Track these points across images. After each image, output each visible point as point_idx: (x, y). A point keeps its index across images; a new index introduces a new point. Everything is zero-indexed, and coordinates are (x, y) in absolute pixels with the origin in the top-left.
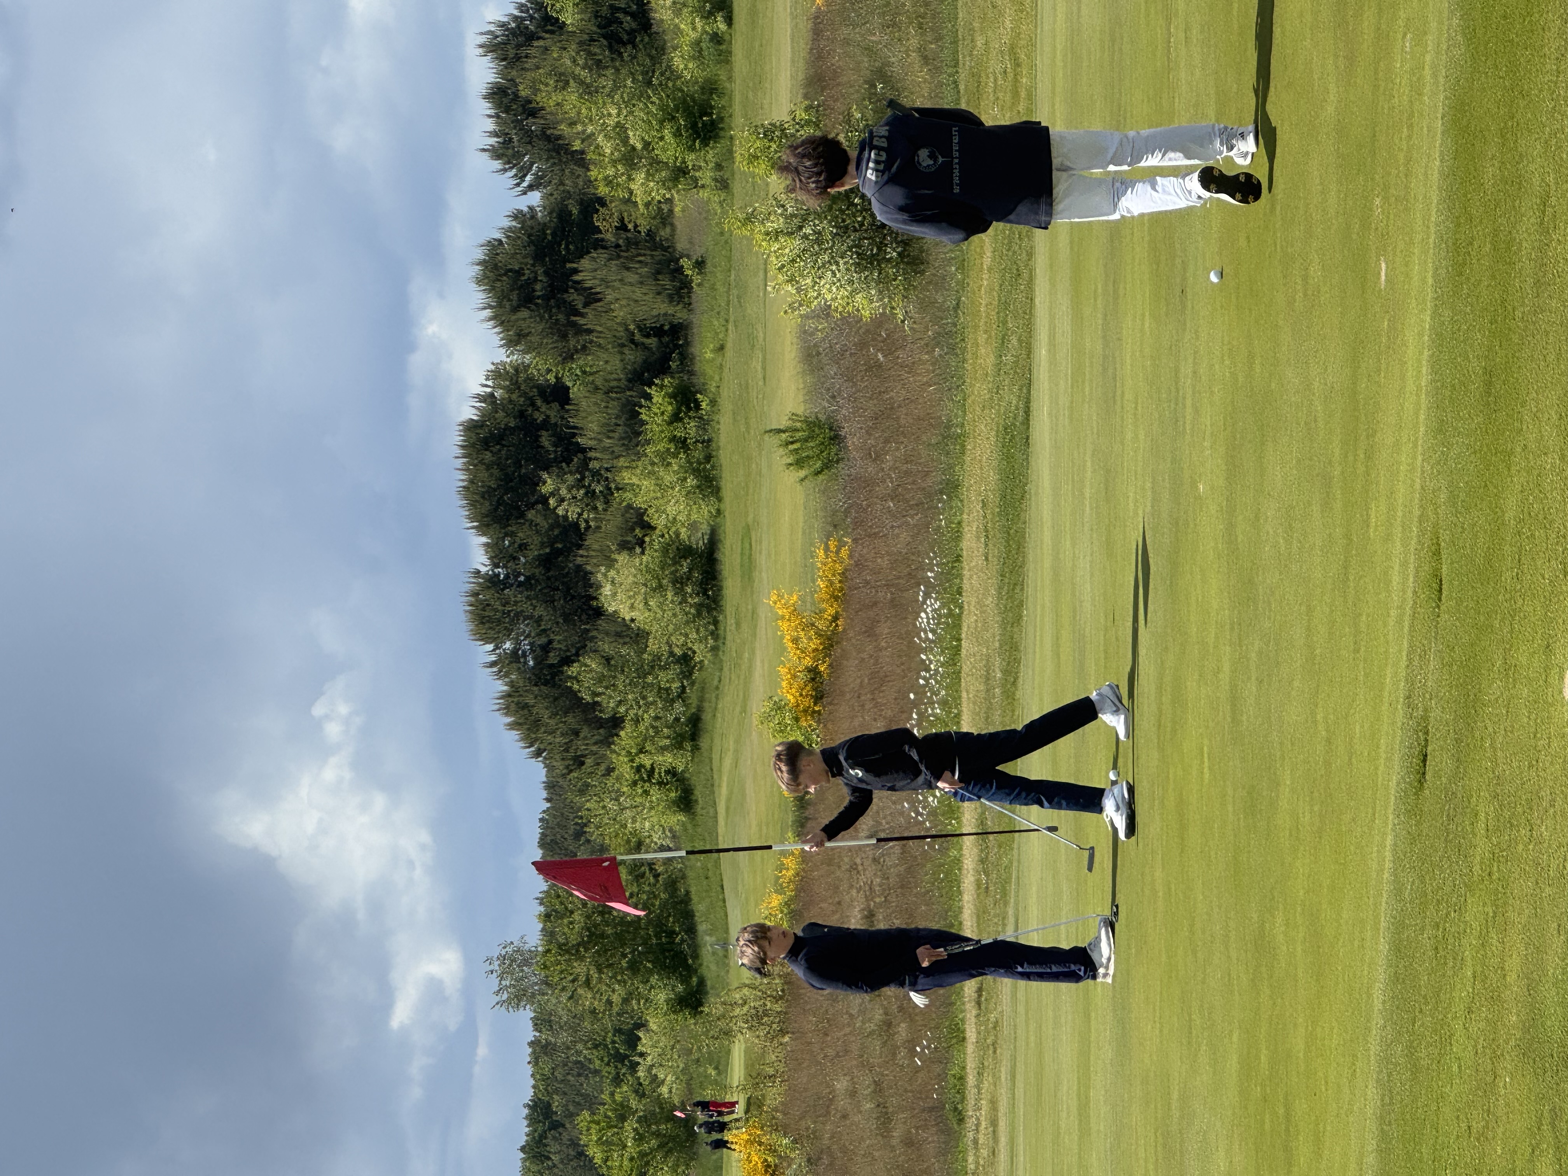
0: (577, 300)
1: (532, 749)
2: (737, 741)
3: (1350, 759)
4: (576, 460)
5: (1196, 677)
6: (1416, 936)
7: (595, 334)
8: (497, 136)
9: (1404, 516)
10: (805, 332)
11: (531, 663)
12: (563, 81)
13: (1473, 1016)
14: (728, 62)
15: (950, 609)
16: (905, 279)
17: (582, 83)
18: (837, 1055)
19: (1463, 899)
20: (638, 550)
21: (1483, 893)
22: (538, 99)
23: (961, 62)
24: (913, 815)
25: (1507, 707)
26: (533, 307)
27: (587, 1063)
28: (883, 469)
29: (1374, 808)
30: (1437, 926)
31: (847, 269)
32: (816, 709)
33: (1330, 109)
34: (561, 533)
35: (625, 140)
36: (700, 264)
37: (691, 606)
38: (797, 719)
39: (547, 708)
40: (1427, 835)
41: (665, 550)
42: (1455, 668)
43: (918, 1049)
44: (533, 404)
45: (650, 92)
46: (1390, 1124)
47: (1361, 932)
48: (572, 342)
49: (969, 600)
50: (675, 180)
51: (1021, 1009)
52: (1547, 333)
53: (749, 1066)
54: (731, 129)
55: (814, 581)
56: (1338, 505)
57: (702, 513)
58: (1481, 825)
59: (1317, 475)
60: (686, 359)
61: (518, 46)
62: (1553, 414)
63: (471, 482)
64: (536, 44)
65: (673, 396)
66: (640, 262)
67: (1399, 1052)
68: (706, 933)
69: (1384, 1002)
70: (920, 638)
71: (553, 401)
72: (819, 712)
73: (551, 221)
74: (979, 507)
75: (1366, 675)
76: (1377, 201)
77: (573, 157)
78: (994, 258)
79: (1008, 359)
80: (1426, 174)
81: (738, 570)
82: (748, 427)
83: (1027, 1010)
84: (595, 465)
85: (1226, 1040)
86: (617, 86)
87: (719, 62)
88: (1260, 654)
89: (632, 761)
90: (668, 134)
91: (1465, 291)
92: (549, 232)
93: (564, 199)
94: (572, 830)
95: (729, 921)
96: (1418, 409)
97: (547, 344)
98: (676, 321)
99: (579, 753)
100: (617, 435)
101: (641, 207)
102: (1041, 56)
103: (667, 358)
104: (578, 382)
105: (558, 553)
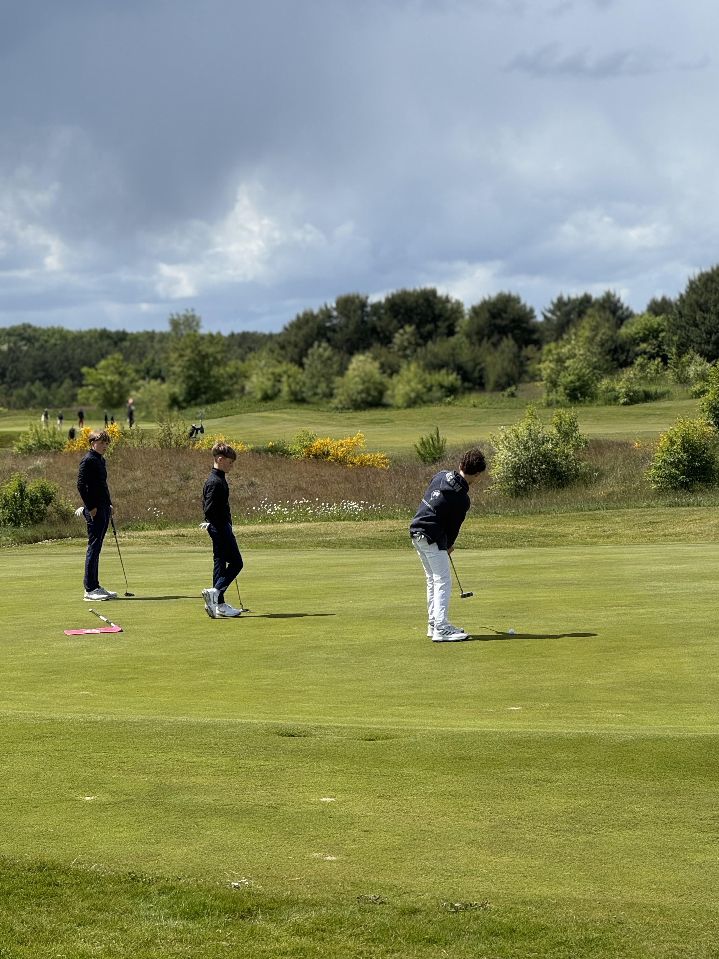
0: (494, 339)
2: (295, 420)
3: (292, 702)
4: (421, 341)
5: (328, 630)
6: (211, 735)
7: (479, 348)
8: (568, 300)
9: (403, 722)
10: (483, 445)
11: (327, 324)
12: (595, 329)
13: (175, 762)
14: (606, 404)
15: (357, 516)
16: (508, 489)
17: (594, 337)
18: (152, 472)
19: (229, 755)
20: (381, 371)
21: (231, 765)
22: (586, 317)
23: (608, 511)
24: (263, 502)
25: (317, 773)
26: (490, 319)
27: (145, 357)
28: (421, 482)
29: (270, 713)
30: (216, 744)
31: (513, 462)
32: (311, 456)
33: (589, 681)
34: (387, 335)
35: (568, 358)
36: (512, 395)
37: (356, 397)
38: (306, 447)
39: (307, 332)
40: (258, 738)
41: (381, 384)
42: (335, 748)
43: (156, 508)
44: (446, 320)
45: (591, 369)
46: (125, 726)
47: (213, 710)
48: (475, 337)
49: (362, 524)
50: (551, 382)
51: (175, 555)
52: (488, 784)
53: (147, 431)
54: (575, 407)
55: (369, 452)
56: (408, 692)
57: (399, 400)
58: (262, 763)
59: (421, 682)
60: (470, 390)
61: (610, 308)
62: (452, 788)
64: (611, 316)
65: (452, 385)
66: (513, 367)
67: (158, 729)
68: (207, 409)
69: (181, 721)
70: (344, 502)
71: (447, 330)
72: (309, 457)
73: (530, 326)
75: (330, 708)
76: (547, 705)
77: (560, 334)
78: (518, 529)
79: (473, 538)
80: (560, 726)
81: (373, 417)
82: (439, 420)
83: (174, 558)
84: (419, 350)
85: (162, 650)
86: (593, 354)
87: (605, 400)
88: (339, 658)
89: (284, 373)
90: (571, 378)
91: (507, 746)
92: (525, 325)
93: (540, 331)
94: (252, 346)
95: (212, 420)
96: (452, 727)
97: (474, 326)
98: (486, 385)
99: (287, 348)
100: (433, 359)
101: (538, 367)
102: (612, 548)
103: (469, 381)
104: (456, 341)
105: (378, 335)
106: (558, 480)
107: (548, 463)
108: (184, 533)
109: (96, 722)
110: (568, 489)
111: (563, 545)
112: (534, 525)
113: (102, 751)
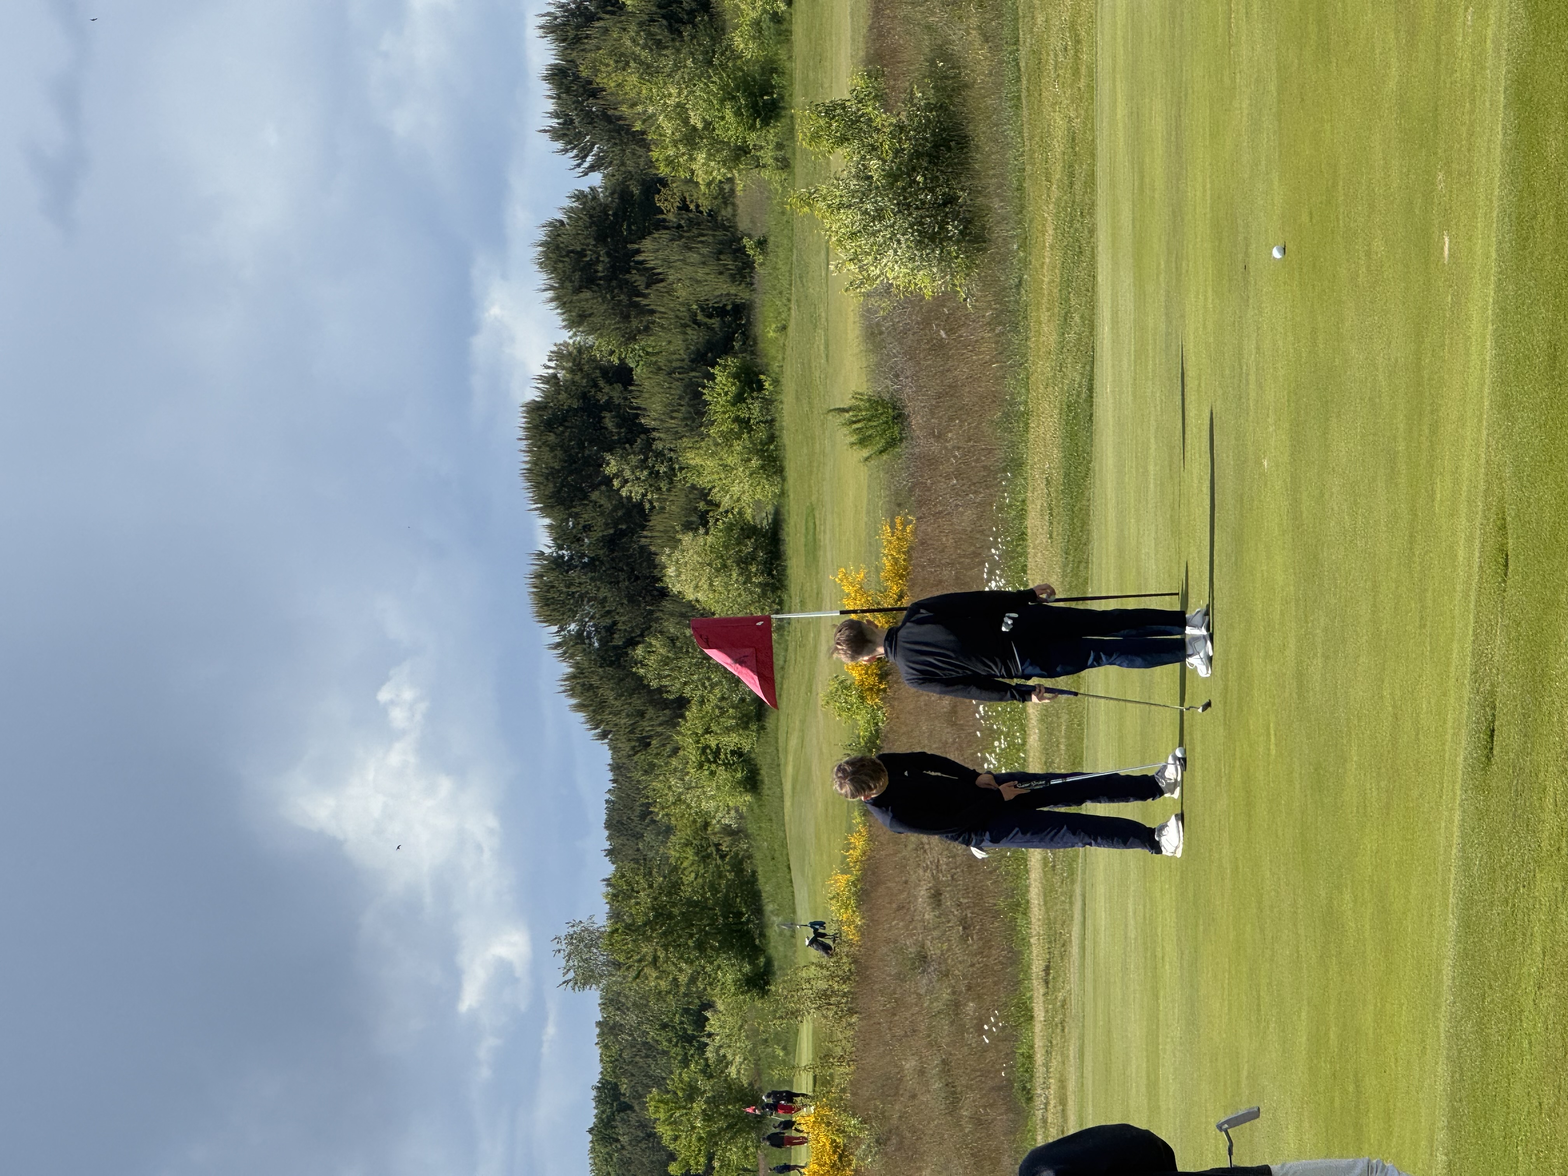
0: (639, 280)
1: (598, 731)
2: (803, 722)
3: (1417, 734)
4: (639, 440)
5: (1262, 654)
6: (1485, 912)
7: (657, 315)
8: (557, 117)
9: (1469, 491)
10: (868, 311)
11: (596, 644)
12: (623, 61)
13: (1543, 992)
14: (788, 40)
16: (967, 257)
17: (641, 63)
18: (906, 1036)
19: (1531, 874)
20: (702, 531)
21: (1552, 869)
22: (598, 80)
23: (1021, 40)
26: (595, 287)
27: (655, 1044)
28: (946, 447)
29: (1441, 783)
30: (1506, 901)
31: (908, 247)
32: (882, 687)
33: (1392, 84)
34: (624, 514)
35: (686, 121)
36: (762, 244)
37: (756, 585)
38: (862, 698)
39: (612, 689)
40: (1495, 810)
41: (730, 528)
42: (1522, 642)
43: (986, 1027)
44: (596, 386)
45: (710, 71)
46: (1460, 1100)
47: (1430, 908)
48: (635, 323)
50: (736, 159)
51: (1089, 987)
53: (817, 1045)
54: (792, 108)
55: (878, 558)
56: (1403, 480)
57: (766, 491)
58: (1549, 803)
59: (1382, 450)
60: (749, 338)
61: (577, 28)
63: (535, 463)
64: (597, 24)
65: (736, 376)
66: (702, 242)
67: (1468, 1029)
68: (772, 912)
69: (1454, 978)
71: (616, 382)
72: (884, 690)
73: (612, 201)
74: (1043, 486)
75: (1432, 651)
76: (1440, 176)
77: (633, 137)
78: (1056, 237)
79: (1071, 336)
80: (1489, 149)
81: (802, 549)
82: (811, 408)
83: (1095, 988)
84: (658, 446)
85: (1295, 1018)
86: (677, 67)
87: (779, 42)
88: (1326, 630)
89: (698, 742)
90: (729, 114)
91: (1530, 265)
92: (610, 213)
93: (625, 180)
94: (638, 810)
95: (796, 902)
96: (1483, 385)
97: (610, 325)
98: (738, 301)
99: (645, 734)
100: (680, 415)
101: (702, 187)
102: (1102, 32)
103: (730, 338)
104: (641, 363)
105: (622, 534)
106: (949, 149)
107: (914, 169)
108: (1042, 967)
109: (1449, 1165)
110: (971, 127)
111: (1093, 140)
112: (1047, 203)
113: (1515, 1151)
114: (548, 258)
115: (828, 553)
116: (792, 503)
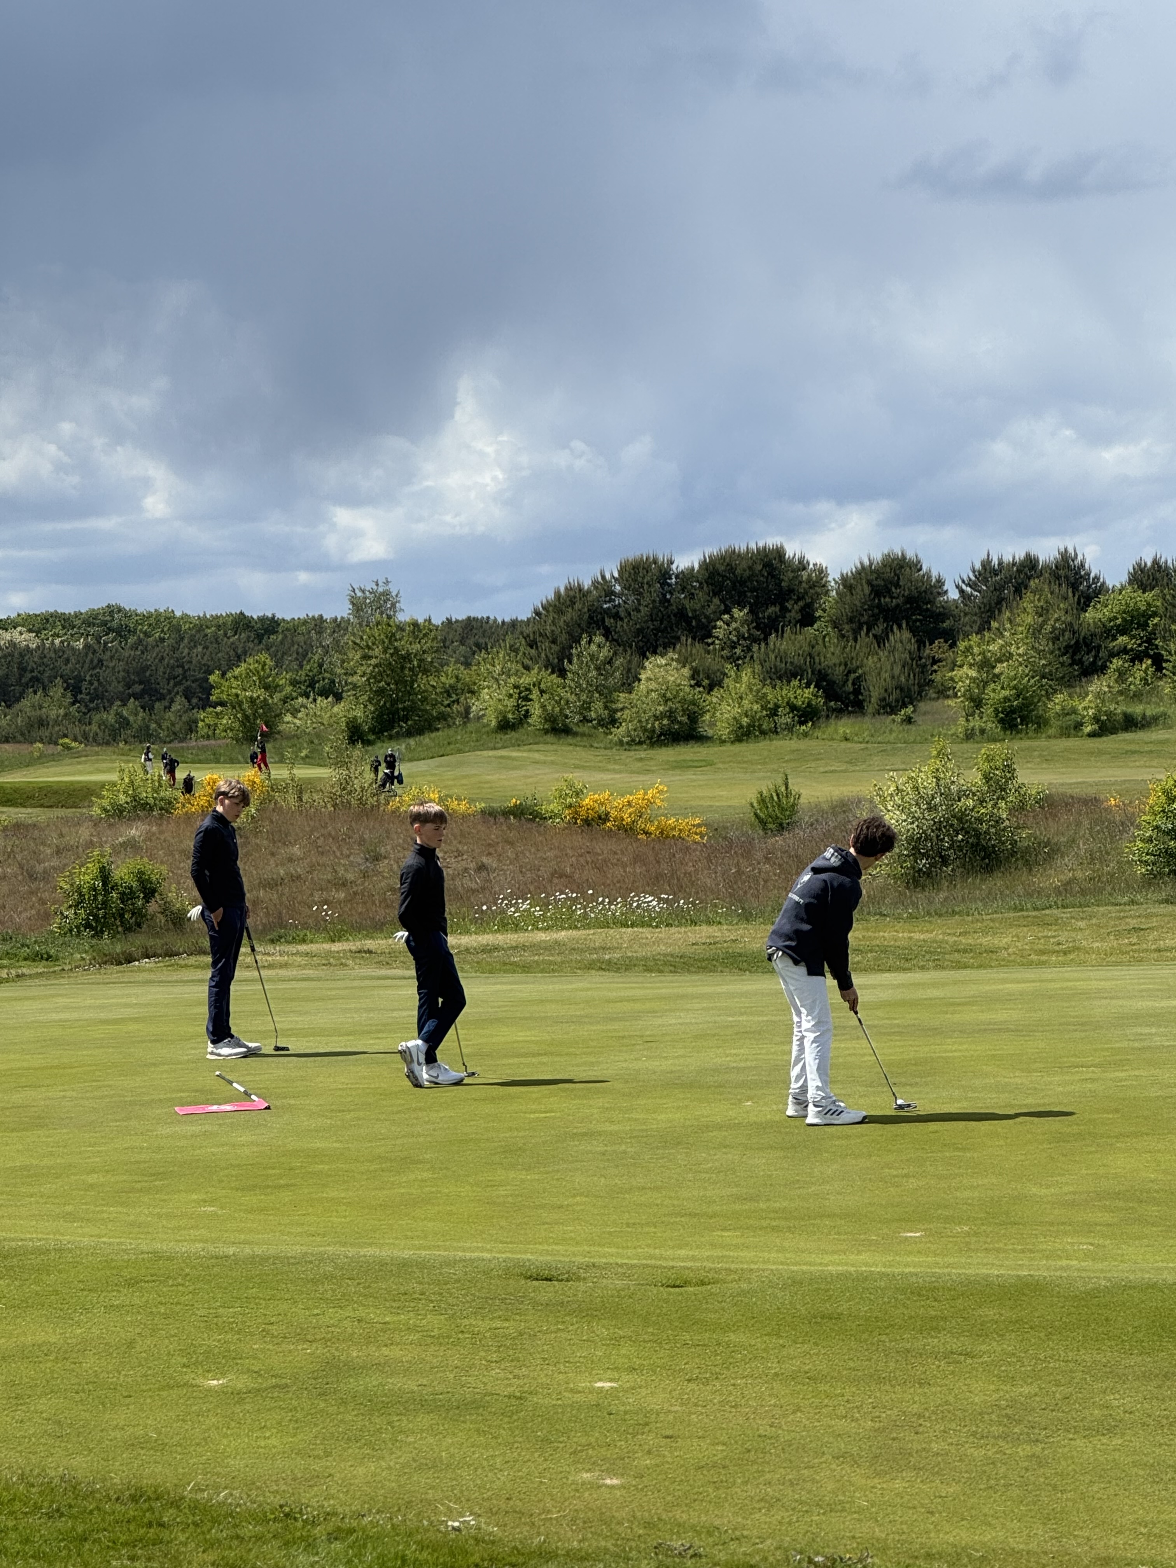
0: (878, 629)
1: (541, 609)
2: (553, 763)
3: (547, 1223)
4: (759, 633)
5: (607, 1105)
6: (415, 1279)
7: (854, 644)
8: (999, 564)
9: (730, 1257)
10: (860, 801)
11: (605, 606)
12: (1042, 612)
13: (356, 1323)
14: (1062, 735)
15: (655, 918)
16: (902, 875)
17: (1042, 626)
18: (318, 847)
19: (443, 1312)
20: (693, 682)
21: (448, 1327)
22: (1028, 594)
23: (1066, 910)
24: (501, 896)
25: (588, 1340)
26: (872, 596)
27: (307, 659)
28: (759, 863)
29: (511, 1243)
30: (423, 1294)
31: (908, 830)
32: (578, 821)
33: (1034, 1190)
34: (703, 624)
35: (1000, 661)
36: (909, 720)
37: (653, 724)
38: (570, 806)
39: (572, 619)
40: (491, 1284)
41: (694, 703)
42: (617, 1300)
43: (325, 907)
44: (799, 599)
45: (1037, 678)
46: (274, 1264)
47: (418, 1237)
48: (847, 627)
49: (663, 932)
50: (972, 699)
51: (356, 983)
52: (870, 1360)
53: (310, 781)
54: (1011, 740)
55: (674, 815)
56: (737, 1207)
57: (723, 730)
58: (498, 1323)
59: (759, 1191)
60: (838, 713)
61: (1066, 577)
62: (810, 1366)
63: (739, 555)
64: (1070, 590)
65: (809, 705)
66: (909, 675)
67: (327, 1268)
68: (408, 744)
69: (365, 1256)
70: (634, 896)
71: (802, 615)
72: (576, 823)
73: (937, 607)
74: (732, 937)
75: (610, 1233)
76: (966, 1228)
77: (986, 622)
78: (919, 941)
80: (987, 1264)
81: (681, 758)
82: (787, 761)
83: (355, 988)
84: (755, 647)
85: (334, 1138)
86: (1039, 652)
87: (1061, 729)
88: (625, 1152)
89: (534, 685)
90: (1006, 693)
91: (900, 1297)
92: (929, 606)
93: (954, 616)
94: (482, 641)
95: (416, 762)
96: (810, 1265)
97: (845, 609)
98: (865, 704)
99: (539, 644)
100: (778, 664)
101: (950, 674)
102: (1071, 971)
103: (837, 698)
104: (817, 633)
105: (689, 623)
106: (983, 859)
107: (967, 833)
108: (371, 948)
109: (226, 1257)
110: (1000, 875)
111: (991, 967)
112: (944, 934)
113: (237, 1305)
114: (893, 560)
115: (678, 778)
116: (716, 749)
